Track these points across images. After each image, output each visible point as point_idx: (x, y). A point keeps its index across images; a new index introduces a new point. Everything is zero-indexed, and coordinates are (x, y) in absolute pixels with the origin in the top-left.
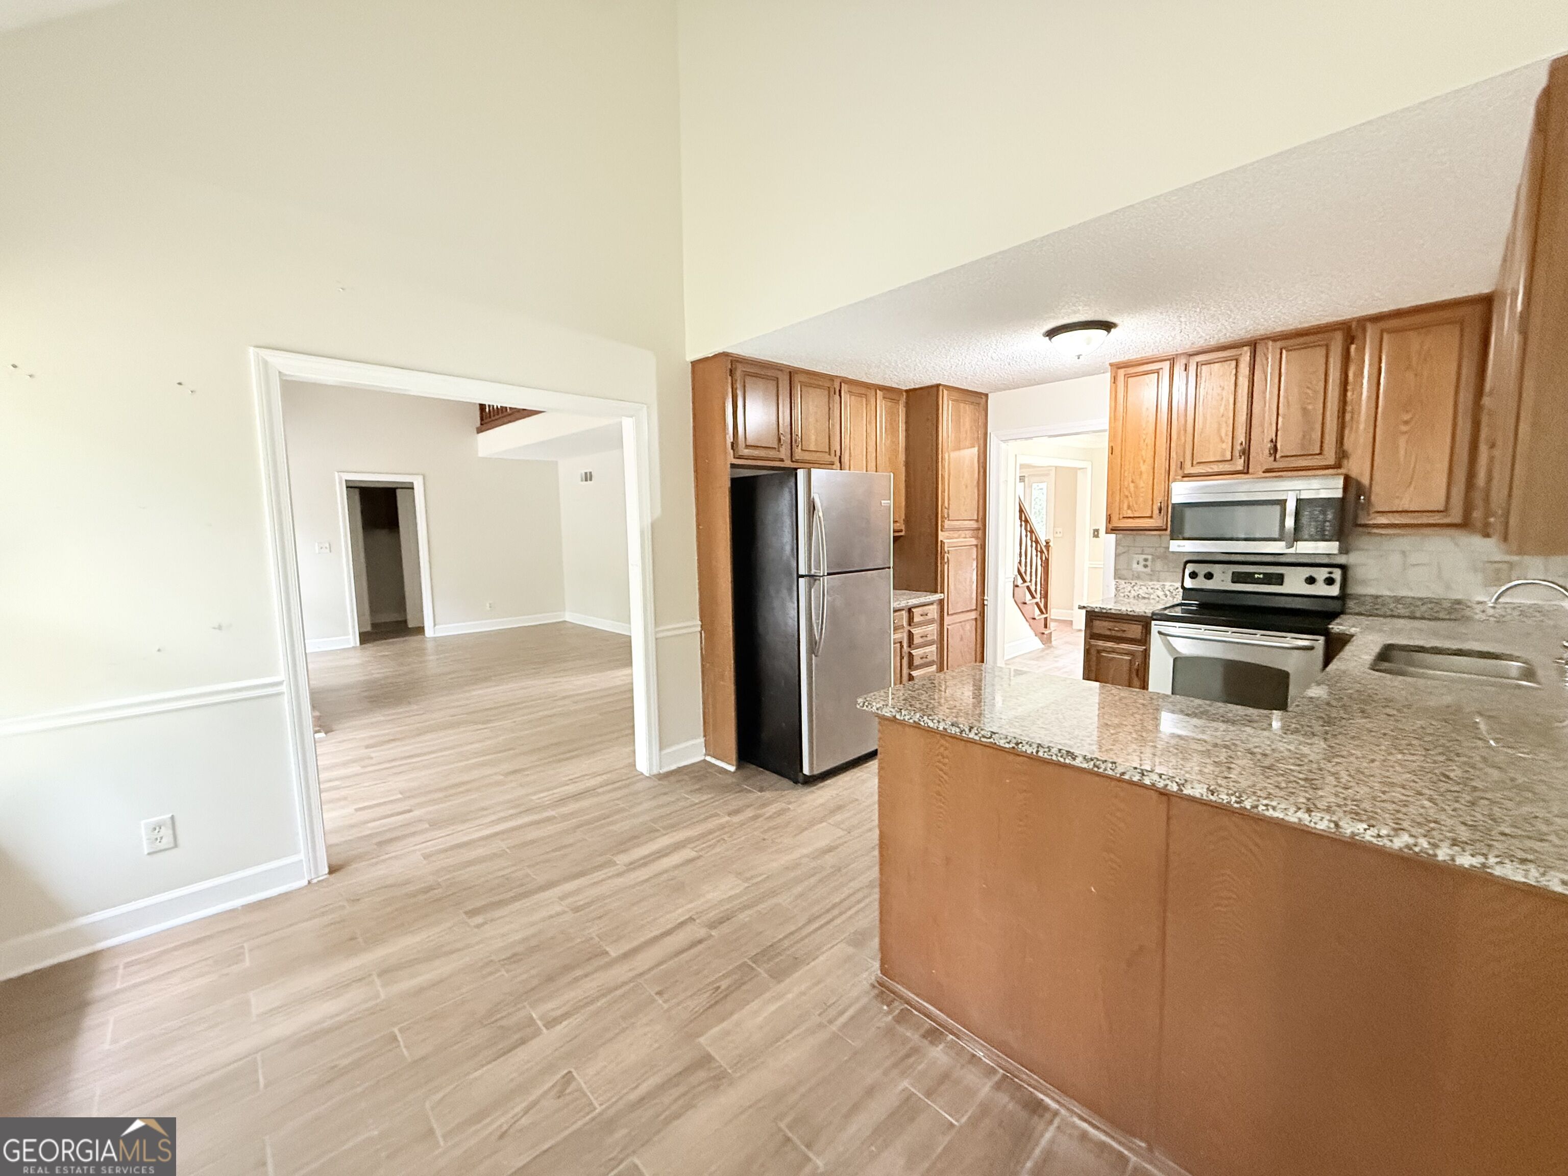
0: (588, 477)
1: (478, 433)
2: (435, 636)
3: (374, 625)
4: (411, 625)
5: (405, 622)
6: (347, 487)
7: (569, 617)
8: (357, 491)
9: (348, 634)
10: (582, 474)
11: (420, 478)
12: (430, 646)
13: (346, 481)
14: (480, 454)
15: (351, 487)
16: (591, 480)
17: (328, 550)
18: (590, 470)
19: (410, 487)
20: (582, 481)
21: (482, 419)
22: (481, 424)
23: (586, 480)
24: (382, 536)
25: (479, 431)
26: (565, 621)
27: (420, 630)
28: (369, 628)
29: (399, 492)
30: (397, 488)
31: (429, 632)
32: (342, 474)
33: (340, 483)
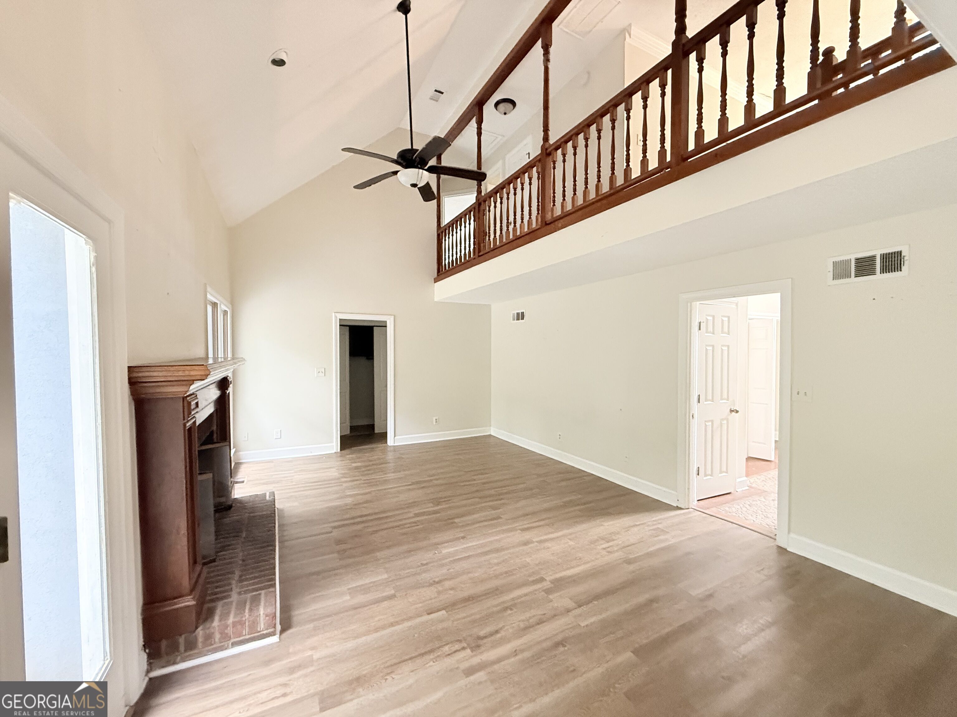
0: (521, 316)
1: (435, 282)
2: (395, 445)
3: (352, 428)
4: (377, 431)
5: (372, 427)
6: (340, 325)
7: (493, 432)
8: (348, 328)
9: (333, 442)
10: (514, 314)
11: (392, 318)
12: (390, 456)
13: (340, 319)
14: (436, 300)
15: (343, 325)
16: (523, 319)
17: (323, 374)
18: (522, 311)
19: (383, 325)
20: (514, 320)
21: (439, 271)
22: (438, 275)
23: (518, 319)
24: (362, 361)
25: (436, 281)
26: (490, 435)
27: (383, 436)
28: (348, 432)
29: (375, 328)
30: (375, 326)
31: (390, 441)
32: (337, 315)
33: (336, 320)
